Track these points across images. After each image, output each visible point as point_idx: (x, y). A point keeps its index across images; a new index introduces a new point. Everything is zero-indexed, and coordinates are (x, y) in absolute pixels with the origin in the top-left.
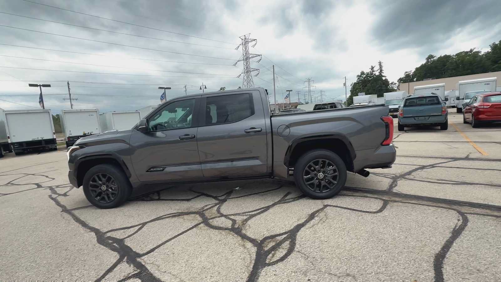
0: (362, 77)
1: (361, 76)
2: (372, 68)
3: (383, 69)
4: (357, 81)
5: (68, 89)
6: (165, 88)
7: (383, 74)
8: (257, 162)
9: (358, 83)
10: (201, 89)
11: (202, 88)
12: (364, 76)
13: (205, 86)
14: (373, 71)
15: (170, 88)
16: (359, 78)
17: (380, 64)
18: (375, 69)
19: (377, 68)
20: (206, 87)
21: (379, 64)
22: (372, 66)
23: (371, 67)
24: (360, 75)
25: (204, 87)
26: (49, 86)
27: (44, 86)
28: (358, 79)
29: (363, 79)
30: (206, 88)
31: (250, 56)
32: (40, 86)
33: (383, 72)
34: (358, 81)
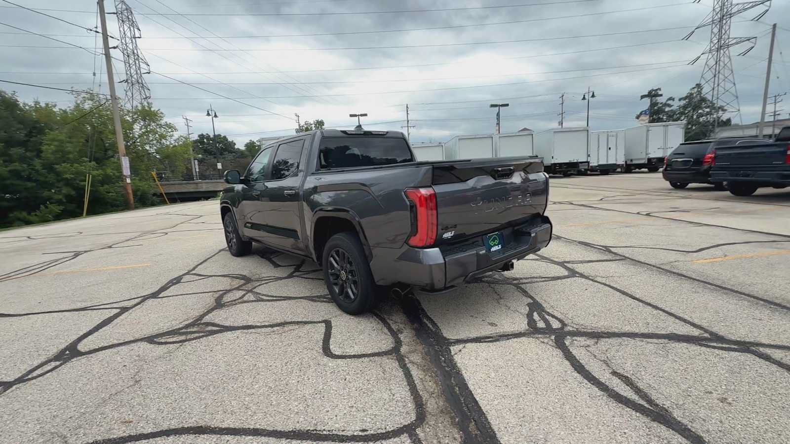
5: (406, 113)
6: (500, 106)
10: (584, 98)
11: (586, 97)
13: (593, 93)
15: (507, 105)
20: (595, 94)
25: (591, 94)
26: (366, 115)
27: (362, 115)
30: (593, 96)
31: (735, 10)
32: (359, 115)
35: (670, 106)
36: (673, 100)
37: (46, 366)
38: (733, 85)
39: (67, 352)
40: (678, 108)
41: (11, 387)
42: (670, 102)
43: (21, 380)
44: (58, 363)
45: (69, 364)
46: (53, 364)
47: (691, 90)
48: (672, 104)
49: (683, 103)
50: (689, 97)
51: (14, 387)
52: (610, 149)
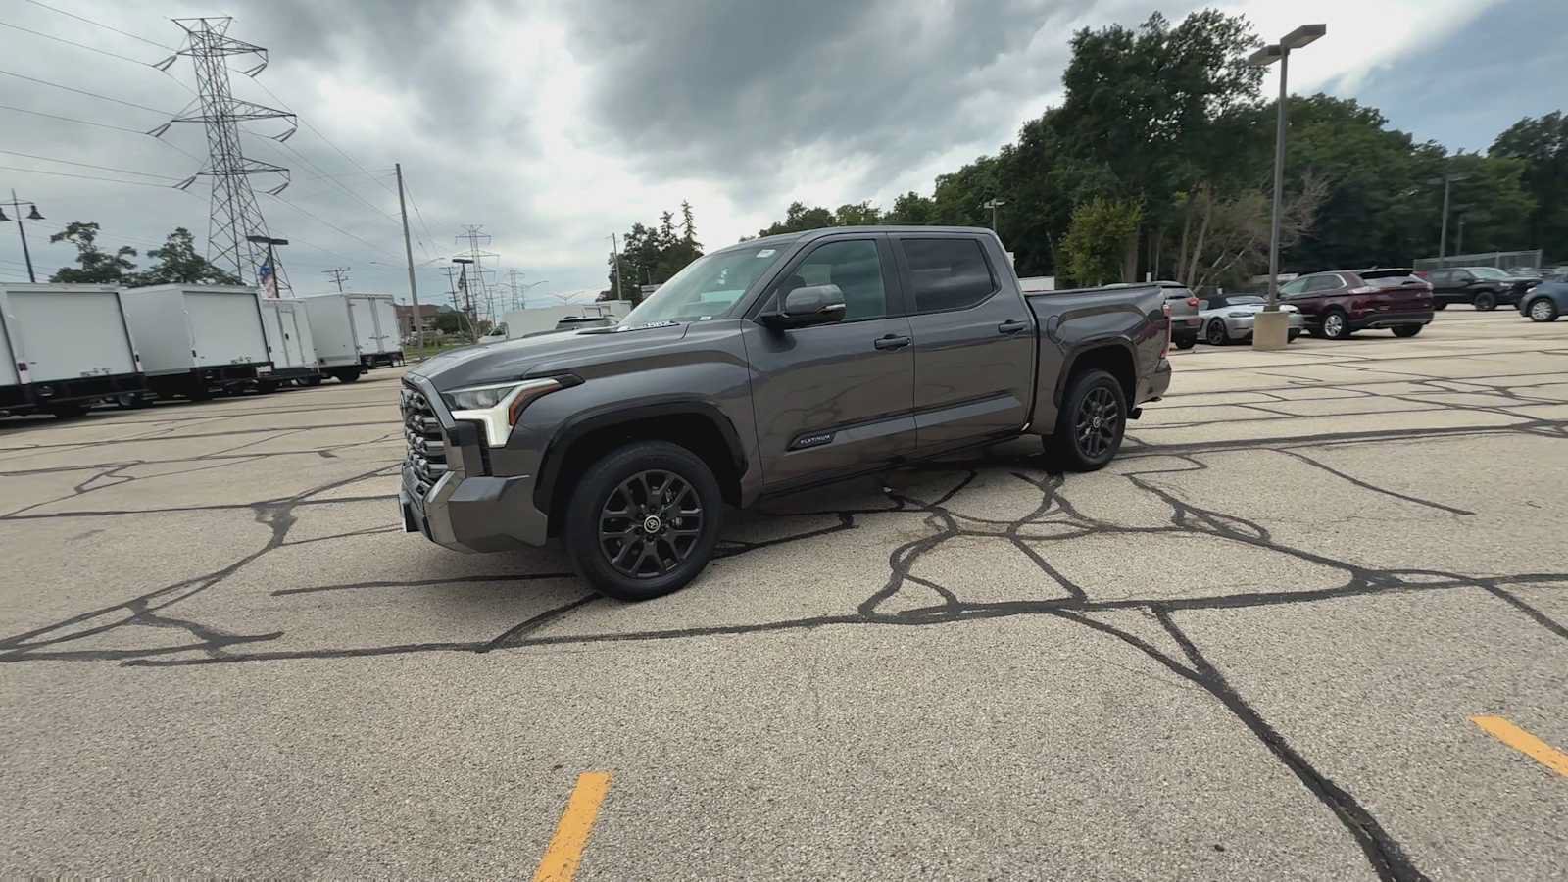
0: (639, 241)
1: (634, 237)
2: (667, 218)
3: (694, 223)
4: (626, 251)
7: (695, 239)
8: (1009, 403)
9: (627, 257)
12: (644, 238)
13: (34, 207)
14: (669, 227)
16: (630, 244)
17: (686, 207)
18: (673, 221)
19: (678, 220)
21: (683, 208)
22: (666, 213)
23: (664, 215)
24: (632, 234)
28: (628, 246)
29: (641, 245)
30: (35, 215)
33: (694, 231)
34: (628, 251)
35: (126, 264)
36: (134, 253)
37: (1418, 581)
38: (233, 244)
39: (1370, 584)
40: (152, 270)
41: (1481, 580)
42: (126, 257)
43: (1466, 581)
44: (1399, 576)
45: (1388, 566)
46: (1406, 579)
47: (169, 238)
48: (132, 263)
49: (159, 261)
50: (168, 251)
51: (1479, 577)
52: (287, 337)
